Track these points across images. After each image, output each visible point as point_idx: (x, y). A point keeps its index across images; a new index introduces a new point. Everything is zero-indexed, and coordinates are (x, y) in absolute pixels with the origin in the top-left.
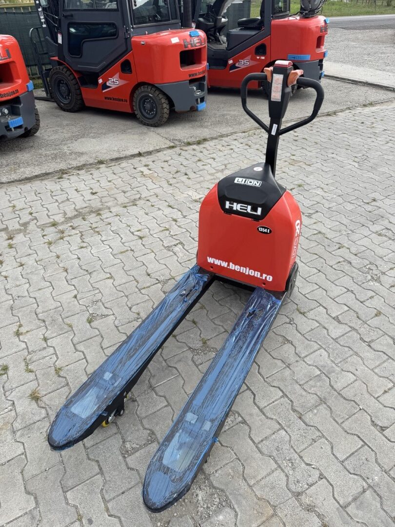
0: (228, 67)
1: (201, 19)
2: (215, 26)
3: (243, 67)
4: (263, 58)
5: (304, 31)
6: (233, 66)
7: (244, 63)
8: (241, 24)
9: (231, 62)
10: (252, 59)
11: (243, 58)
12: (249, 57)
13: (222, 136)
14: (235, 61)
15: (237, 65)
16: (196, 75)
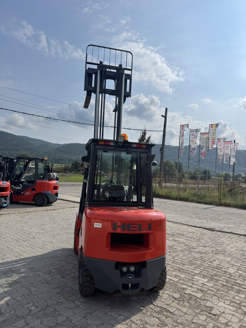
0: (21, 195)
1: (13, 179)
2: (18, 181)
3: (27, 195)
4: (34, 192)
5: (49, 185)
6: (23, 194)
7: (27, 193)
8: (27, 181)
9: (22, 193)
10: (31, 192)
11: (27, 192)
12: (29, 191)
13: (9, 214)
14: (24, 193)
15: (25, 194)
16: (3, 195)
